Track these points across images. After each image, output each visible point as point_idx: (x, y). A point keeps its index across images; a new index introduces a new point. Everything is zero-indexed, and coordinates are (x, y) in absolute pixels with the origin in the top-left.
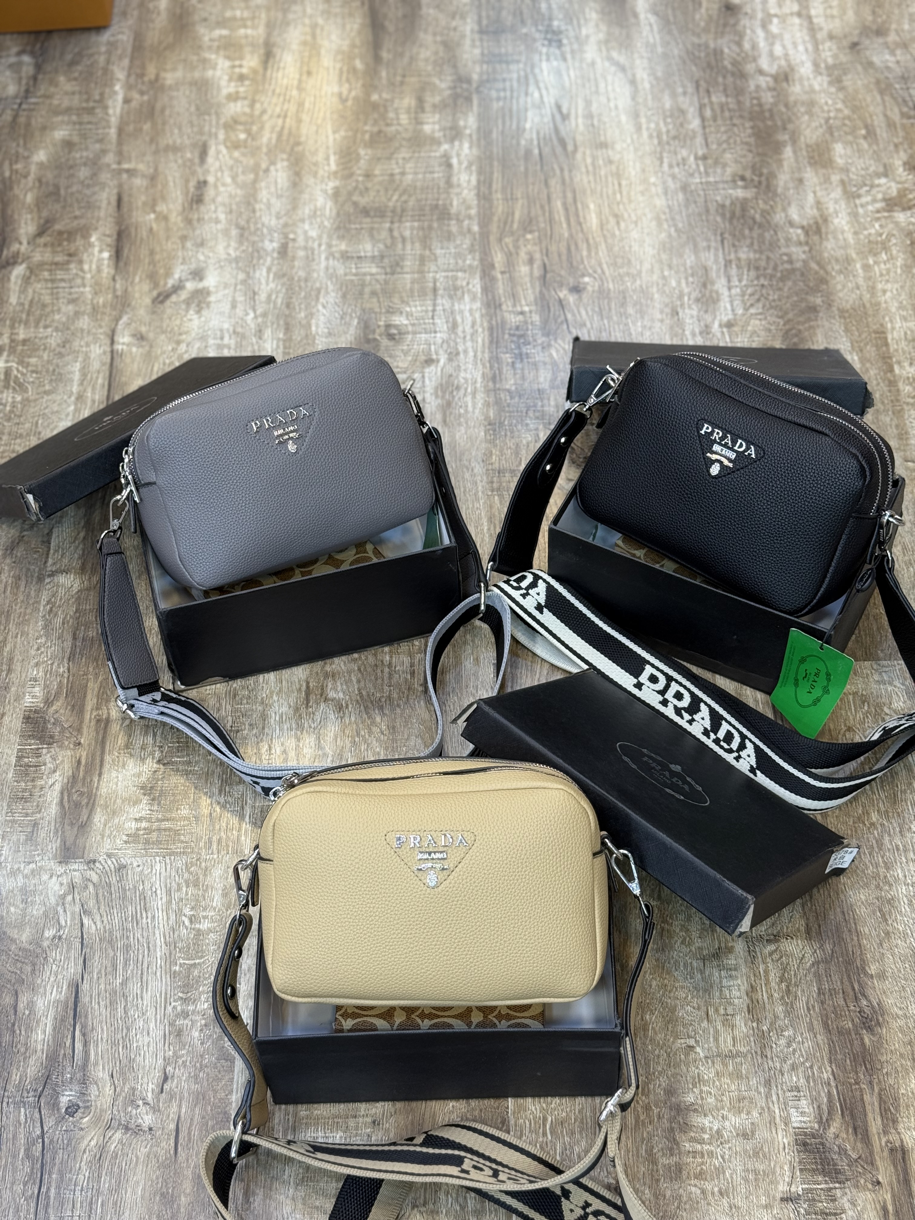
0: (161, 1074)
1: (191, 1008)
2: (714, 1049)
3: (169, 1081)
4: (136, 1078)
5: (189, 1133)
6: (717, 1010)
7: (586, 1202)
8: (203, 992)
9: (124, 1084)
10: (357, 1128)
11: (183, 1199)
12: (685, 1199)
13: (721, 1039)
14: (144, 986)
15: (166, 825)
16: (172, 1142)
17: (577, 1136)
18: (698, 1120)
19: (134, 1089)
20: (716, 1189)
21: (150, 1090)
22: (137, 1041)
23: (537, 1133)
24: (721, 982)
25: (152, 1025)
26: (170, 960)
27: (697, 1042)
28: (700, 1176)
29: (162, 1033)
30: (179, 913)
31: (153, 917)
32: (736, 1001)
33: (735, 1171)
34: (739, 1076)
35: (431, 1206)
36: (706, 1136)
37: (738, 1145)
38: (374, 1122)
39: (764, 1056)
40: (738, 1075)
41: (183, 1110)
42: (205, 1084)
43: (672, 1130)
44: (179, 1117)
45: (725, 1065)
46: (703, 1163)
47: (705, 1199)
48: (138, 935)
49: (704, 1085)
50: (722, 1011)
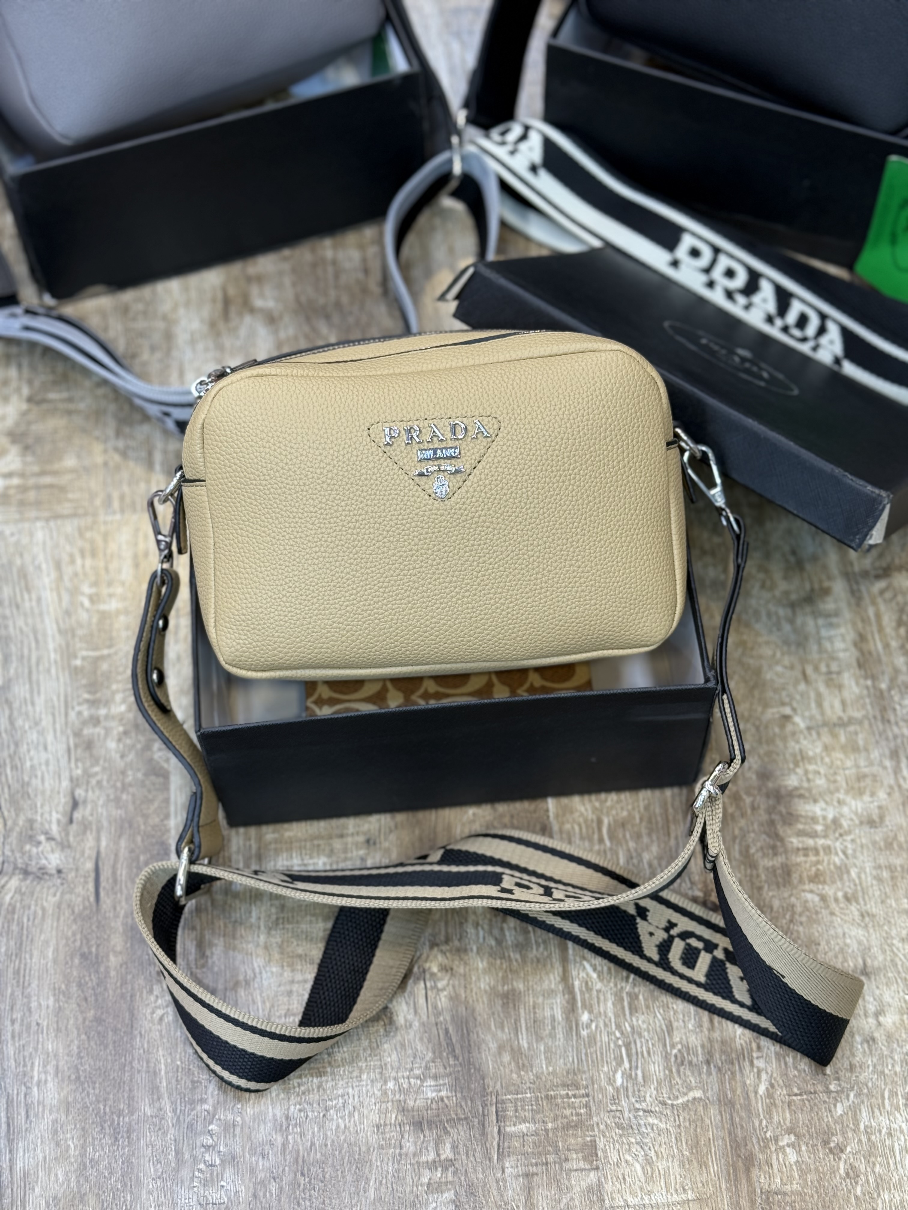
0: (69, 799)
1: (103, 712)
2: (819, 717)
3: (81, 808)
4: (34, 807)
5: (114, 873)
6: (816, 669)
7: (669, 922)
8: (117, 691)
9: (17, 815)
10: (345, 850)
11: (112, 958)
12: (799, 909)
13: (826, 705)
14: (34, 686)
15: (47, 480)
16: (91, 886)
17: (645, 839)
18: (805, 808)
19: (31, 822)
20: (840, 894)
21: (54, 820)
22: (31, 759)
23: (591, 840)
24: (818, 633)
25: (50, 738)
26: (68, 653)
27: (794, 710)
28: (817, 878)
29: (64, 746)
30: (74, 592)
31: (39, 600)
32: (841, 655)
33: (862, 869)
34: (856, 749)
35: (456, 943)
36: (819, 828)
37: (864, 835)
38: (368, 841)
39: (886, 721)
40: (853, 748)
41: (104, 843)
42: (131, 807)
43: (772, 823)
44: (98, 854)
45: (835, 736)
46: (818, 862)
47: (827, 907)
48: (20, 622)
49: (810, 763)
50: (823, 668)
